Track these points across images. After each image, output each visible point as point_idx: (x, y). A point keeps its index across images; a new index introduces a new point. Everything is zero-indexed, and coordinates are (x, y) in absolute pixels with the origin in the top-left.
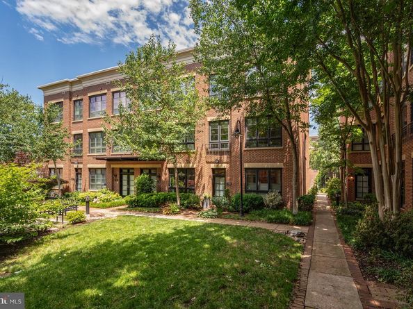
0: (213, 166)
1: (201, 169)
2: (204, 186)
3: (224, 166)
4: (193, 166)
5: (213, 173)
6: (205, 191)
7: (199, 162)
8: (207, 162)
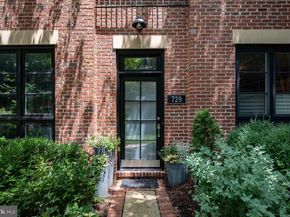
0: (118, 42)
1: (79, 51)
2: (89, 110)
3: (156, 42)
4: (46, 37)
5: (120, 65)
6: (94, 125)
7: (71, 26)
8: (100, 31)
